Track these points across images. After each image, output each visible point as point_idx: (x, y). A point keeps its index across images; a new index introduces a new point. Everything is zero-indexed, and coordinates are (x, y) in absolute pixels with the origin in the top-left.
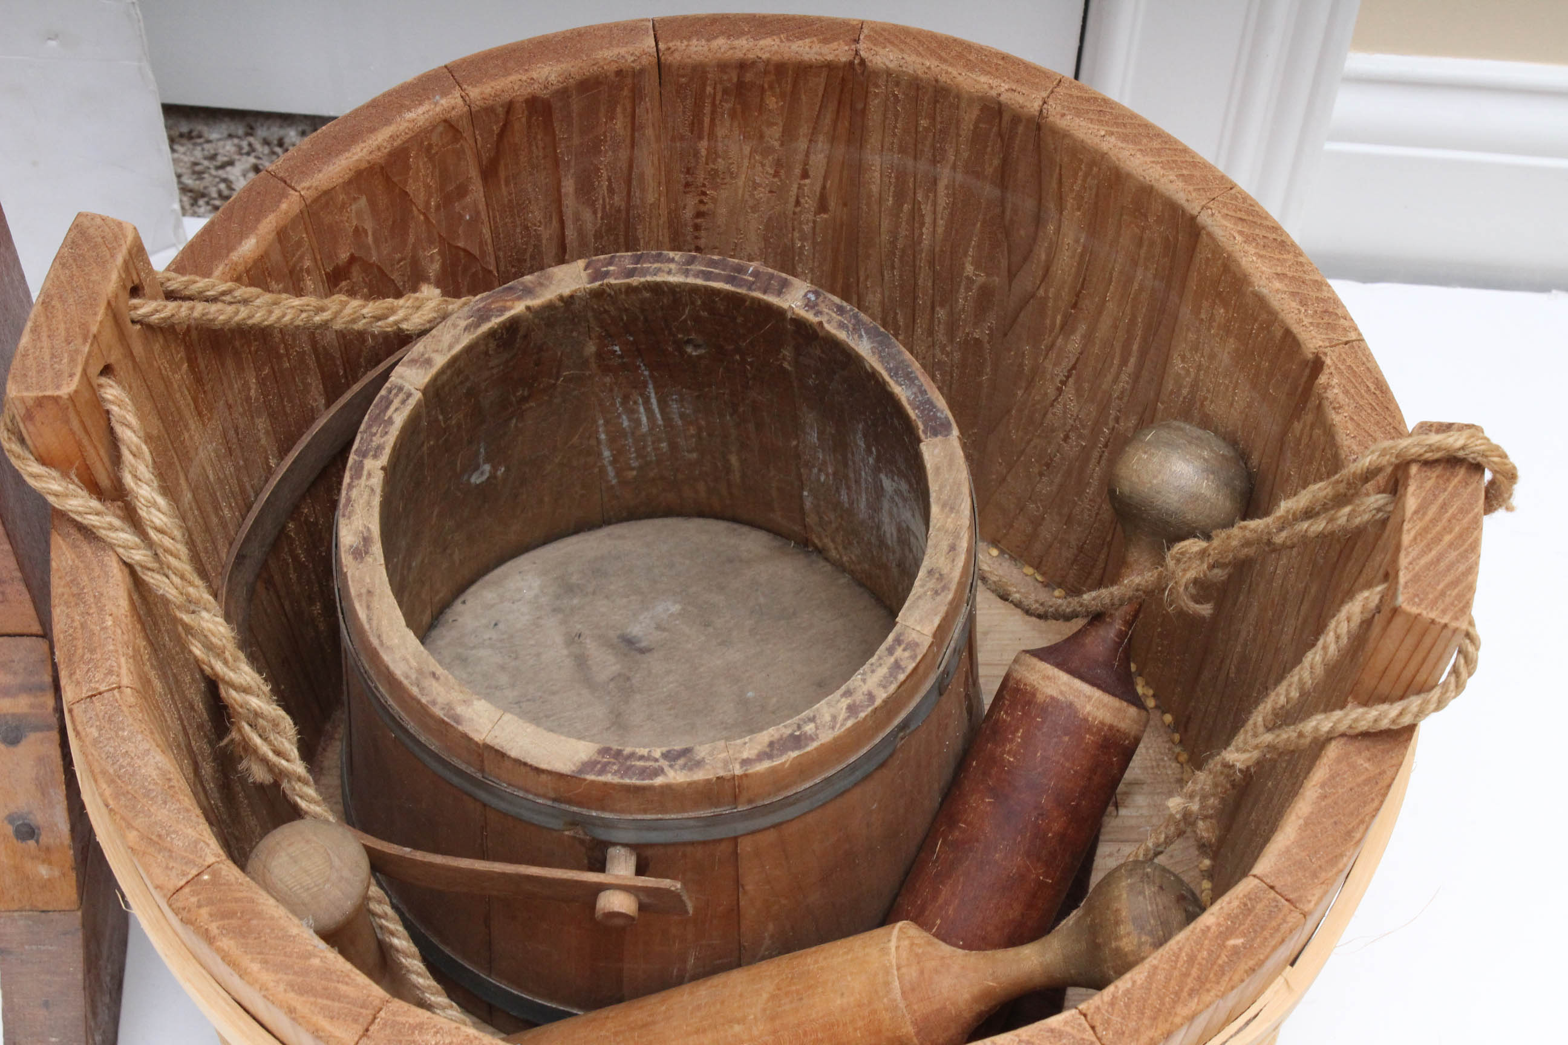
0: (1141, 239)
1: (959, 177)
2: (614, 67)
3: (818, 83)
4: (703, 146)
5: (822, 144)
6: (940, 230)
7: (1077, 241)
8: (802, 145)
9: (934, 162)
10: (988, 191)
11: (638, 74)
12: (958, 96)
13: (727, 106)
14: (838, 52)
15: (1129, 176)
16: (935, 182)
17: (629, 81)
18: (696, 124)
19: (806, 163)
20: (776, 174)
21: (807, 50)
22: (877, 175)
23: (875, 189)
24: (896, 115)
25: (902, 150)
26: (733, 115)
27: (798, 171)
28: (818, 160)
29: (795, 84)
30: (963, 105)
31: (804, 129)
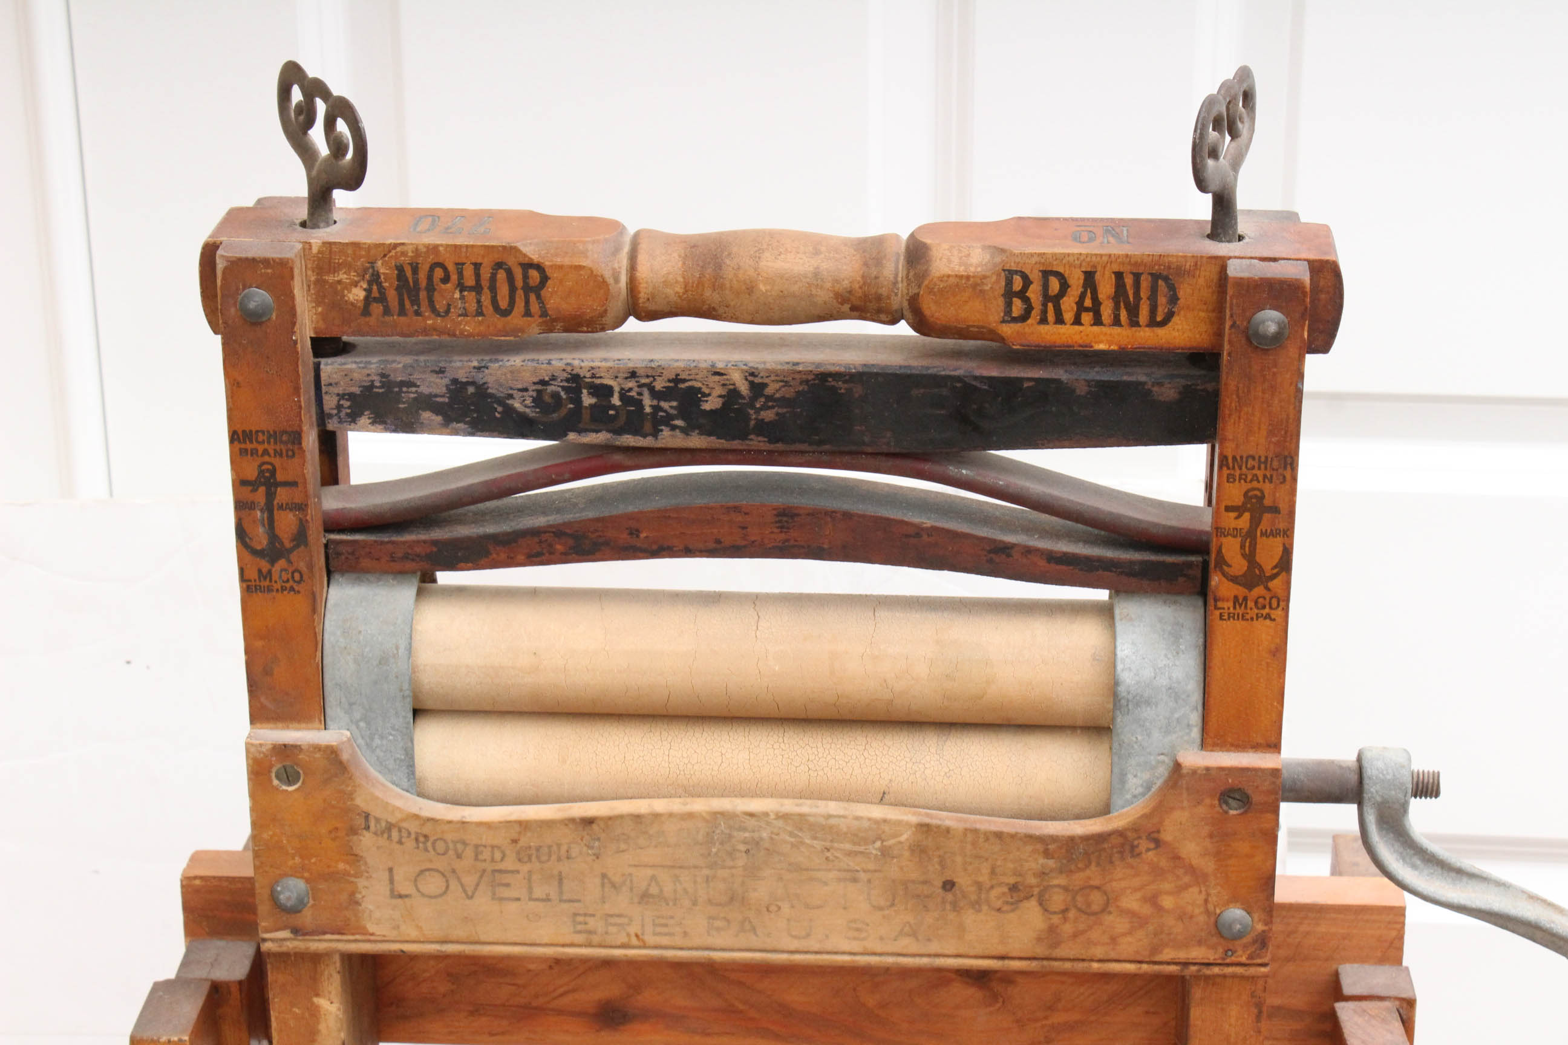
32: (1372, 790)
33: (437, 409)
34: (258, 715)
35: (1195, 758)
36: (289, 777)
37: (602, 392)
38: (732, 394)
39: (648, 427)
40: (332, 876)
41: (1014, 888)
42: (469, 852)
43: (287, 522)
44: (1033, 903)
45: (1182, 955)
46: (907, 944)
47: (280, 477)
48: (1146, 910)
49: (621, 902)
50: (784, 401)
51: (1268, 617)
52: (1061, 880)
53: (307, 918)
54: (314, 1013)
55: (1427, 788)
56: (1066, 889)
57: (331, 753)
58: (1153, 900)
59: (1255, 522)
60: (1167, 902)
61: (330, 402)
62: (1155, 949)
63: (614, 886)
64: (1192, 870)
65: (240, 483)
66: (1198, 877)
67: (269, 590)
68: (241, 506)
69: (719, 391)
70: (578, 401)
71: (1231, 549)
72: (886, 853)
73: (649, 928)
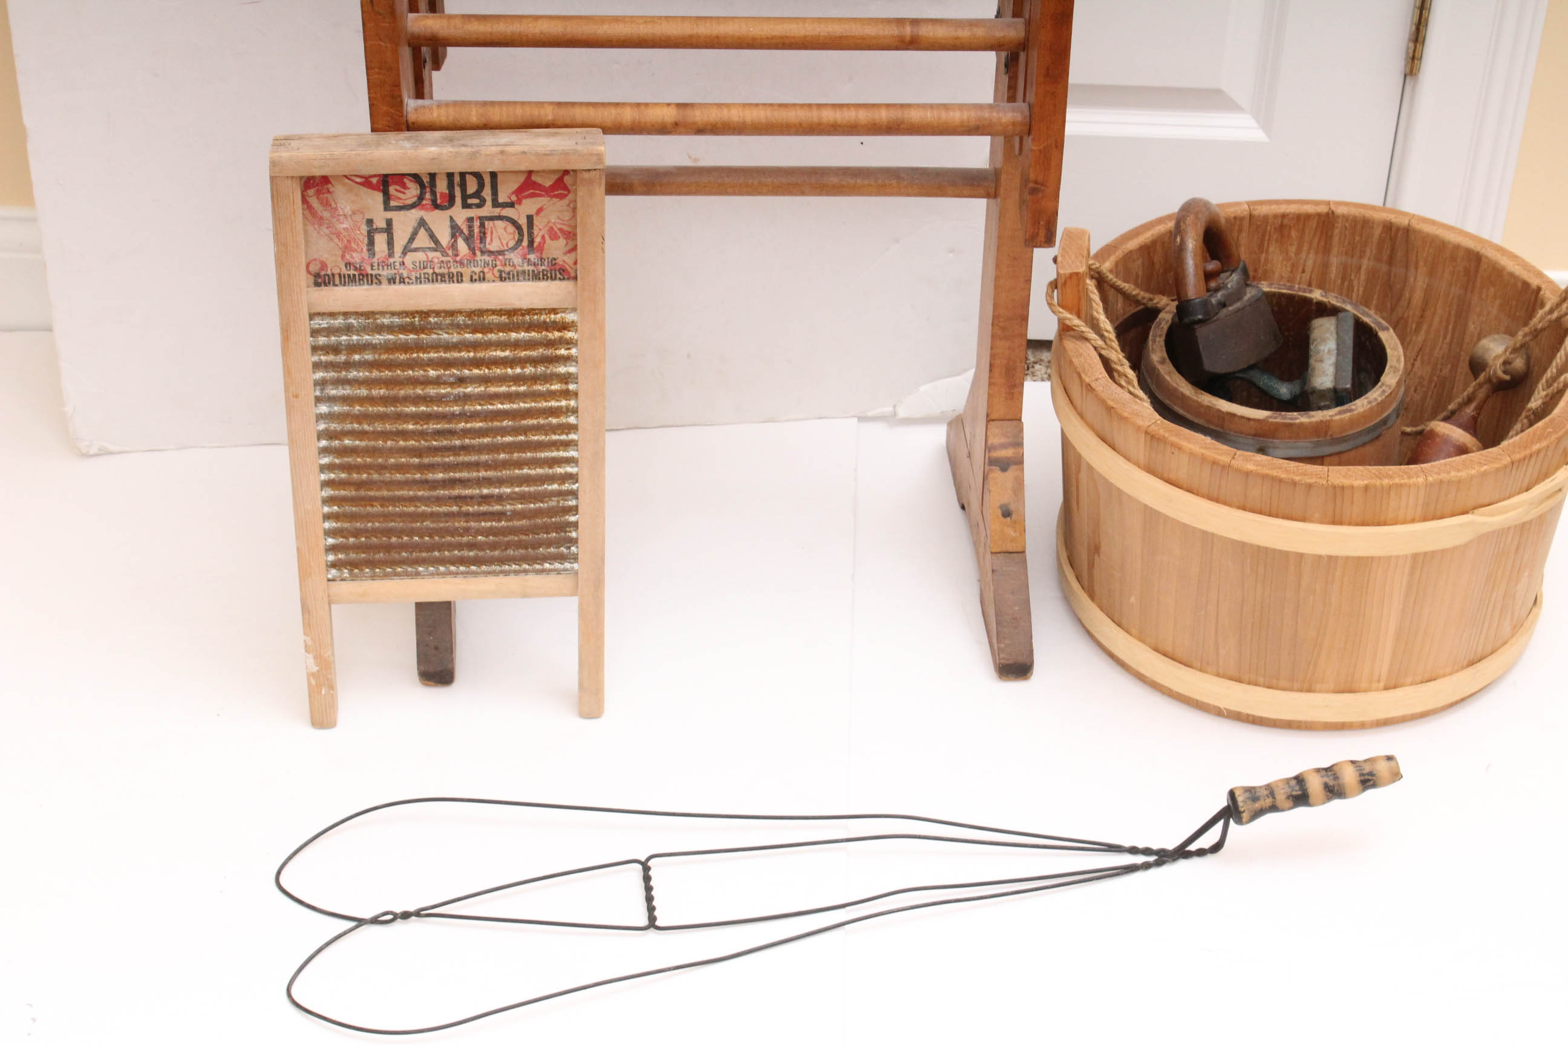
0: (1454, 272)
1: (1372, 263)
2: (1233, 215)
3: (1313, 223)
4: (1263, 255)
5: (1312, 256)
6: (1361, 293)
7: (1424, 282)
8: (1304, 255)
9: (1361, 257)
10: (1384, 268)
11: (1242, 219)
12: (1373, 223)
13: (1275, 236)
14: (1323, 209)
15: (1449, 242)
16: (1360, 268)
17: (1238, 222)
18: (1261, 246)
19: (1304, 265)
20: (1291, 272)
21: (1310, 209)
22: (1334, 269)
23: (1333, 276)
24: (1345, 236)
25: (1347, 253)
26: (1277, 241)
27: (1300, 269)
28: (1310, 263)
29: (1304, 225)
30: (1375, 227)
31: (1305, 248)
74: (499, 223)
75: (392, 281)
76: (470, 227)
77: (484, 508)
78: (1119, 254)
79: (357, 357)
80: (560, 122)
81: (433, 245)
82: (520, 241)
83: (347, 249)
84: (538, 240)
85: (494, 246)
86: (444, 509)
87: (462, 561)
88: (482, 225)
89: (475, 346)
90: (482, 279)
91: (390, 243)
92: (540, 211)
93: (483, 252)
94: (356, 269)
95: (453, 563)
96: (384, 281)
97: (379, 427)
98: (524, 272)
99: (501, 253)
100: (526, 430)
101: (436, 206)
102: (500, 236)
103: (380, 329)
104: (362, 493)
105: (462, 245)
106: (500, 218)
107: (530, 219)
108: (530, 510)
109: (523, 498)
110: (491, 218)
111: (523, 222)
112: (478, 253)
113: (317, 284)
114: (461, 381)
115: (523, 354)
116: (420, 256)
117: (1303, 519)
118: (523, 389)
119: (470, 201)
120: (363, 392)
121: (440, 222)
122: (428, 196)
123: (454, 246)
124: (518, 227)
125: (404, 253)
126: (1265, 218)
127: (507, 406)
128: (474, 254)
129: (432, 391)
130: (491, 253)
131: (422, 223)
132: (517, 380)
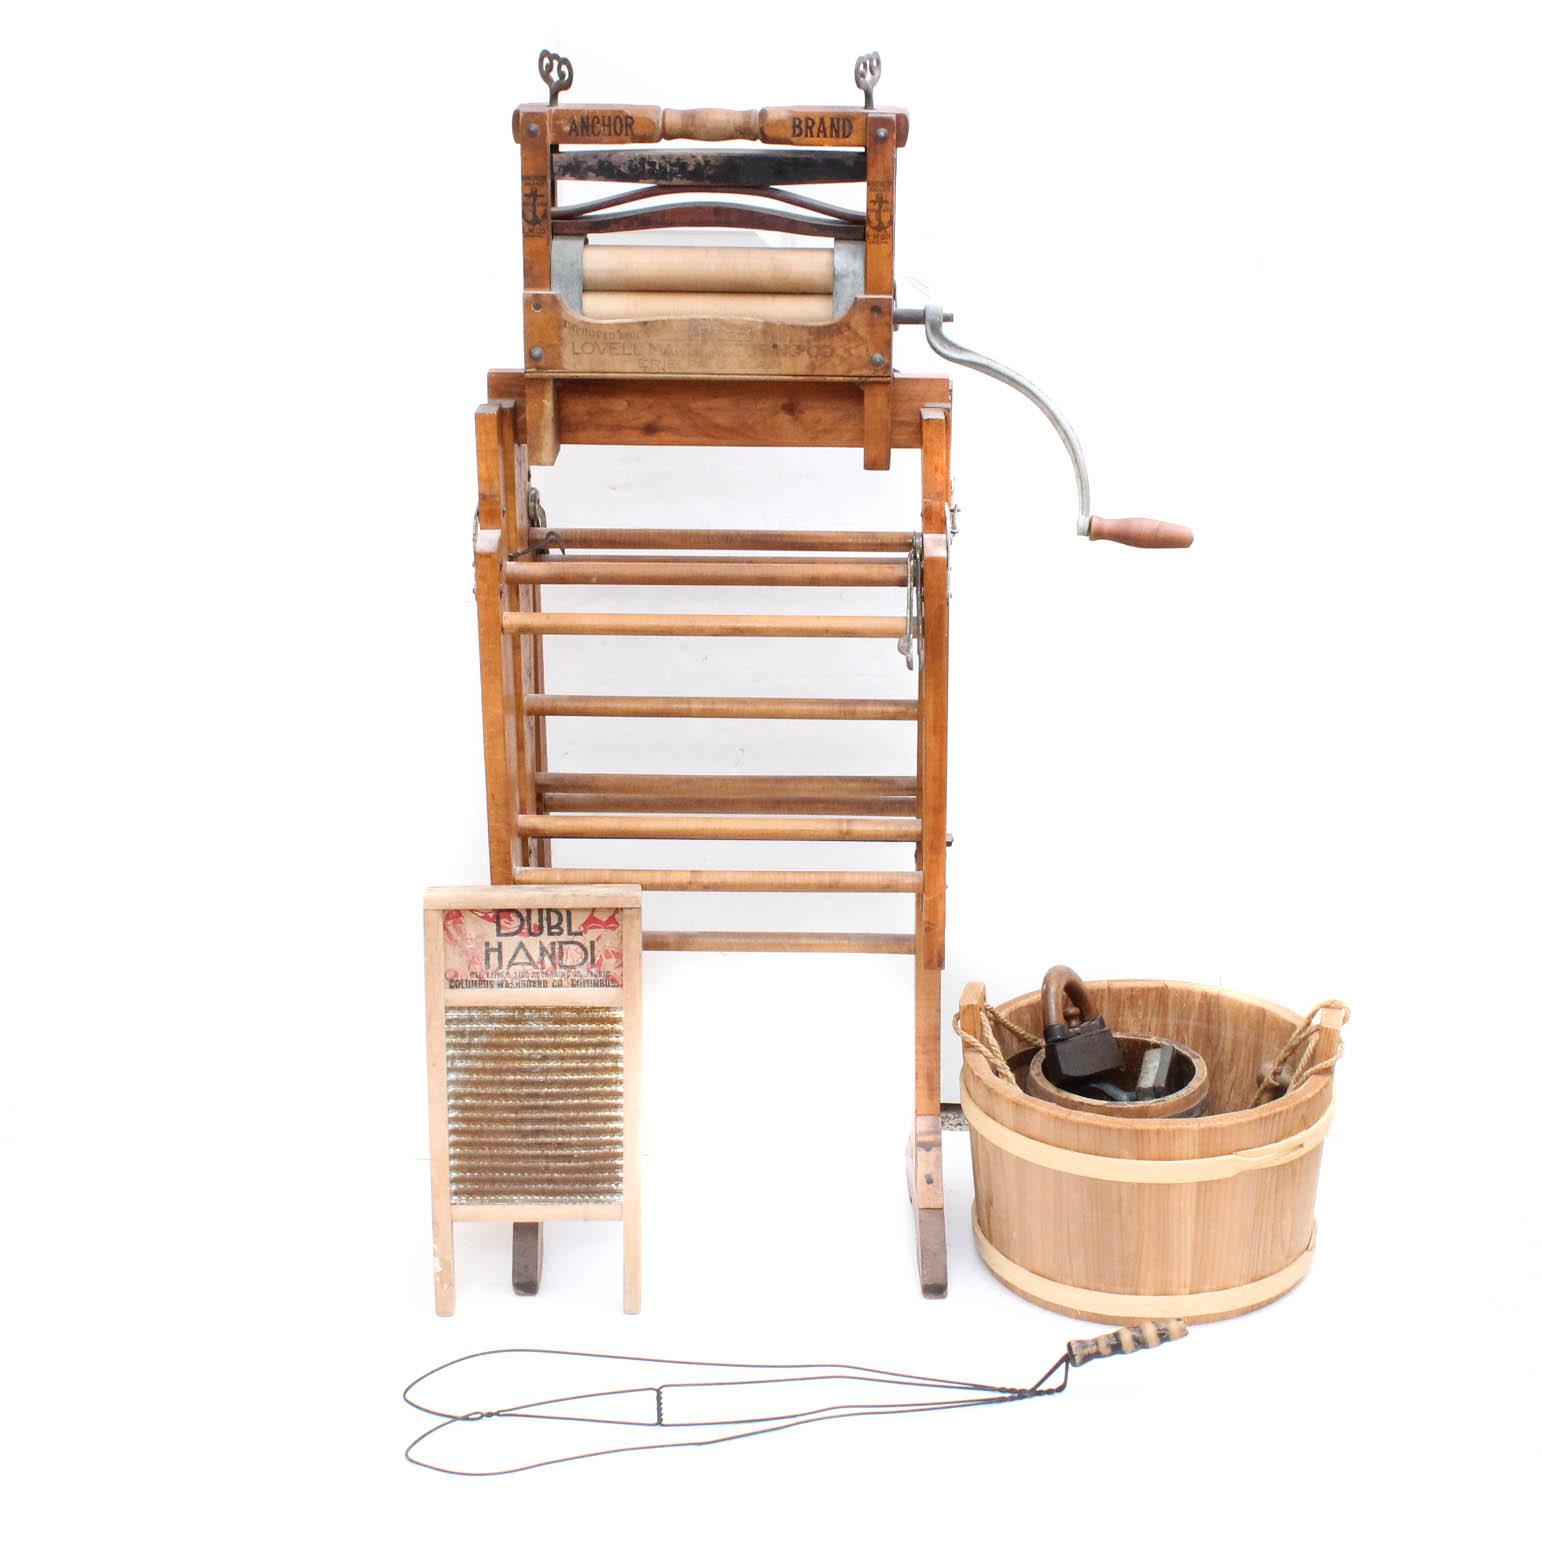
0: (1249, 1025)
1: (1196, 1023)
3: (1154, 994)
5: (1155, 1019)
7: (1231, 1034)
8: (1149, 1018)
9: (1188, 1019)
10: (1205, 1026)
11: (1103, 990)
13: (1127, 1004)
14: (1160, 985)
15: (1245, 1003)
17: (1100, 993)
18: (1118, 1011)
21: (1151, 985)
24: (1176, 1004)
25: (1178, 1016)
26: (1129, 1008)
27: (1147, 1028)
29: (1147, 996)
30: (1196, 997)
31: (1149, 1013)
32: (928, 317)
33: (594, 171)
34: (527, 286)
35: (862, 296)
36: (537, 307)
37: (652, 164)
38: (698, 164)
39: (668, 177)
40: (553, 346)
41: (799, 347)
42: (602, 336)
43: (540, 210)
44: (805, 353)
45: (859, 373)
46: (760, 370)
47: (538, 193)
48: (846, 355)
49: (657, 355)
50: (717, 167)
51: (886, 243)
52: (814, 344)
53: (542, 363)
54: (542, 406)
55: (948, 319)
56: (817, 347)
57: (554, 297)
58: (847, 351)
59: (880, 207)
60: (853, 351)
61: (556, 169)
62: (849, 371)
63: (654, 348)
64: (861, 338)
65: (525, 195)
66: (864, 341)
67: (533, 236)
68: (524, 204)
69: (694, 163)
70: (644, 167)
71: (873, 217)
72: (752, 334)
73: (667, 366)
74: (571, 946)
75: (500, 985)
76: (553, 949)
77: (559, 1152)
78: (1013, 1007)
79: (476, 1039)
80: (614, 880)
81: (528, 961)
82: (586, 959)
83: (472, 962)
84: (597, 958)
85: (568, 962)
86: (531, 1152)
87: (543, 1193)
88: (561, 948)
89: (555, 1033)
90: (561, 986)
91: (500, 958)
92: (599, 938)
93: (561, 967)
94: (477, 977)
95: (537, 1194)
96: (495, 986)
97: (489, 1090)
98: (588, 981)
99: (573, 967)
100: (588, 1095)
101: (531, 934)
102: (573, 955)
103: (491, 1020)
104: (477, 1139)
105: (547, 961)
106: (572, 942)
107: (592, 943)
108: (591, 1155)
109: (586, 1145)
110: (567, 943)
111: (588, 945)
112: (558, 967)
113: (451, 987)
114: (545, 1058)
115: (587, 1040)
116: (519, 968)
117: (1118, 1157)
118: (587, 1065)
119: (553, 931)
120: (479, 1065)
121: (533, 944)
122: (526, 926)
123: (542, 962)
124: (584, 949)
125: (509, 966)
126: (1119, 991)
127: (576, 1077)
128: (555, 968)
129: (525, 1065)
130: (566, 967)
131: (521, 945)
132: (583, 1058)
